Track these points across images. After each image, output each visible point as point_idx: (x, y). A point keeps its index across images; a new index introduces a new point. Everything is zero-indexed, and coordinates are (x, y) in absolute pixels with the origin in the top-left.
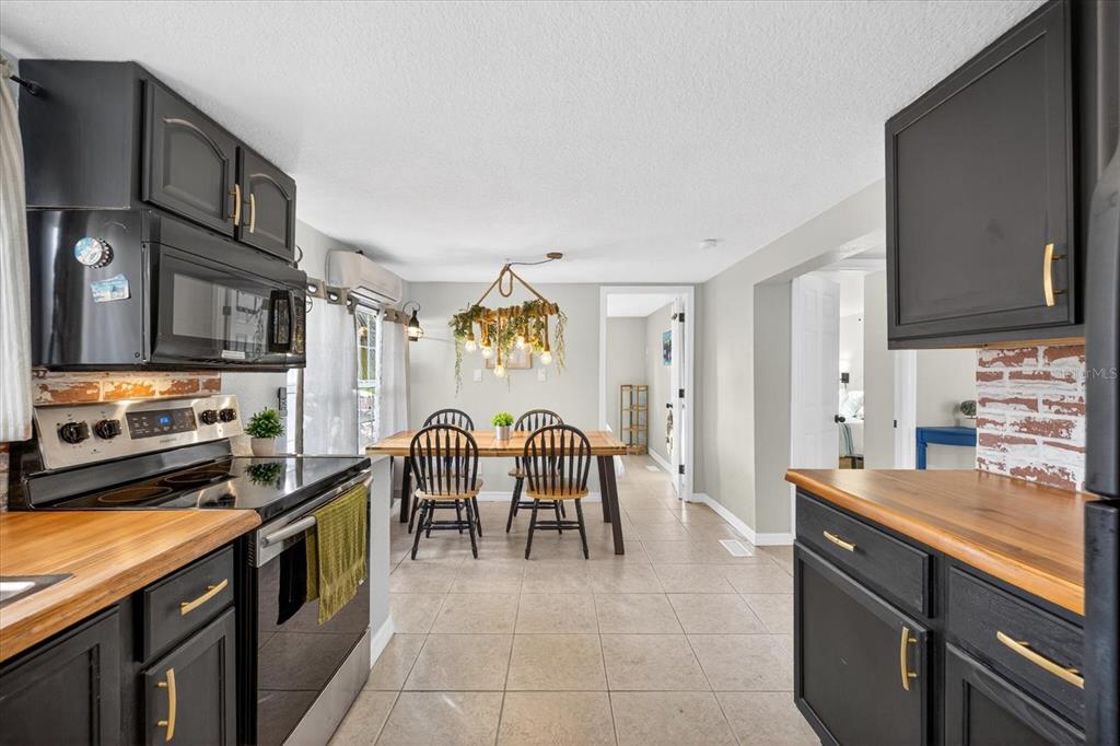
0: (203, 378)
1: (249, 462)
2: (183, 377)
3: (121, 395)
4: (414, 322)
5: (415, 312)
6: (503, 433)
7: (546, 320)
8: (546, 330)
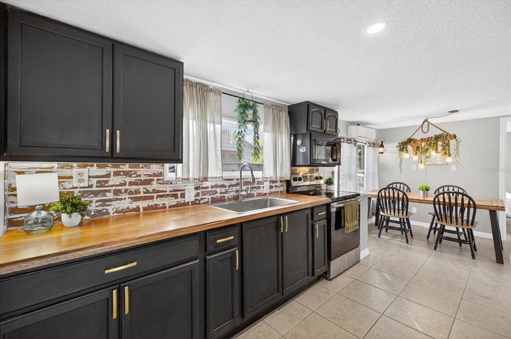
0: (315, 168)
1: (325, 191)
2: (311, 168)
3: (301, 172)
4: (382, 146)
5: (382, 142)
6: (424, 194)
7: (449, 142)
8: (449, 147)
